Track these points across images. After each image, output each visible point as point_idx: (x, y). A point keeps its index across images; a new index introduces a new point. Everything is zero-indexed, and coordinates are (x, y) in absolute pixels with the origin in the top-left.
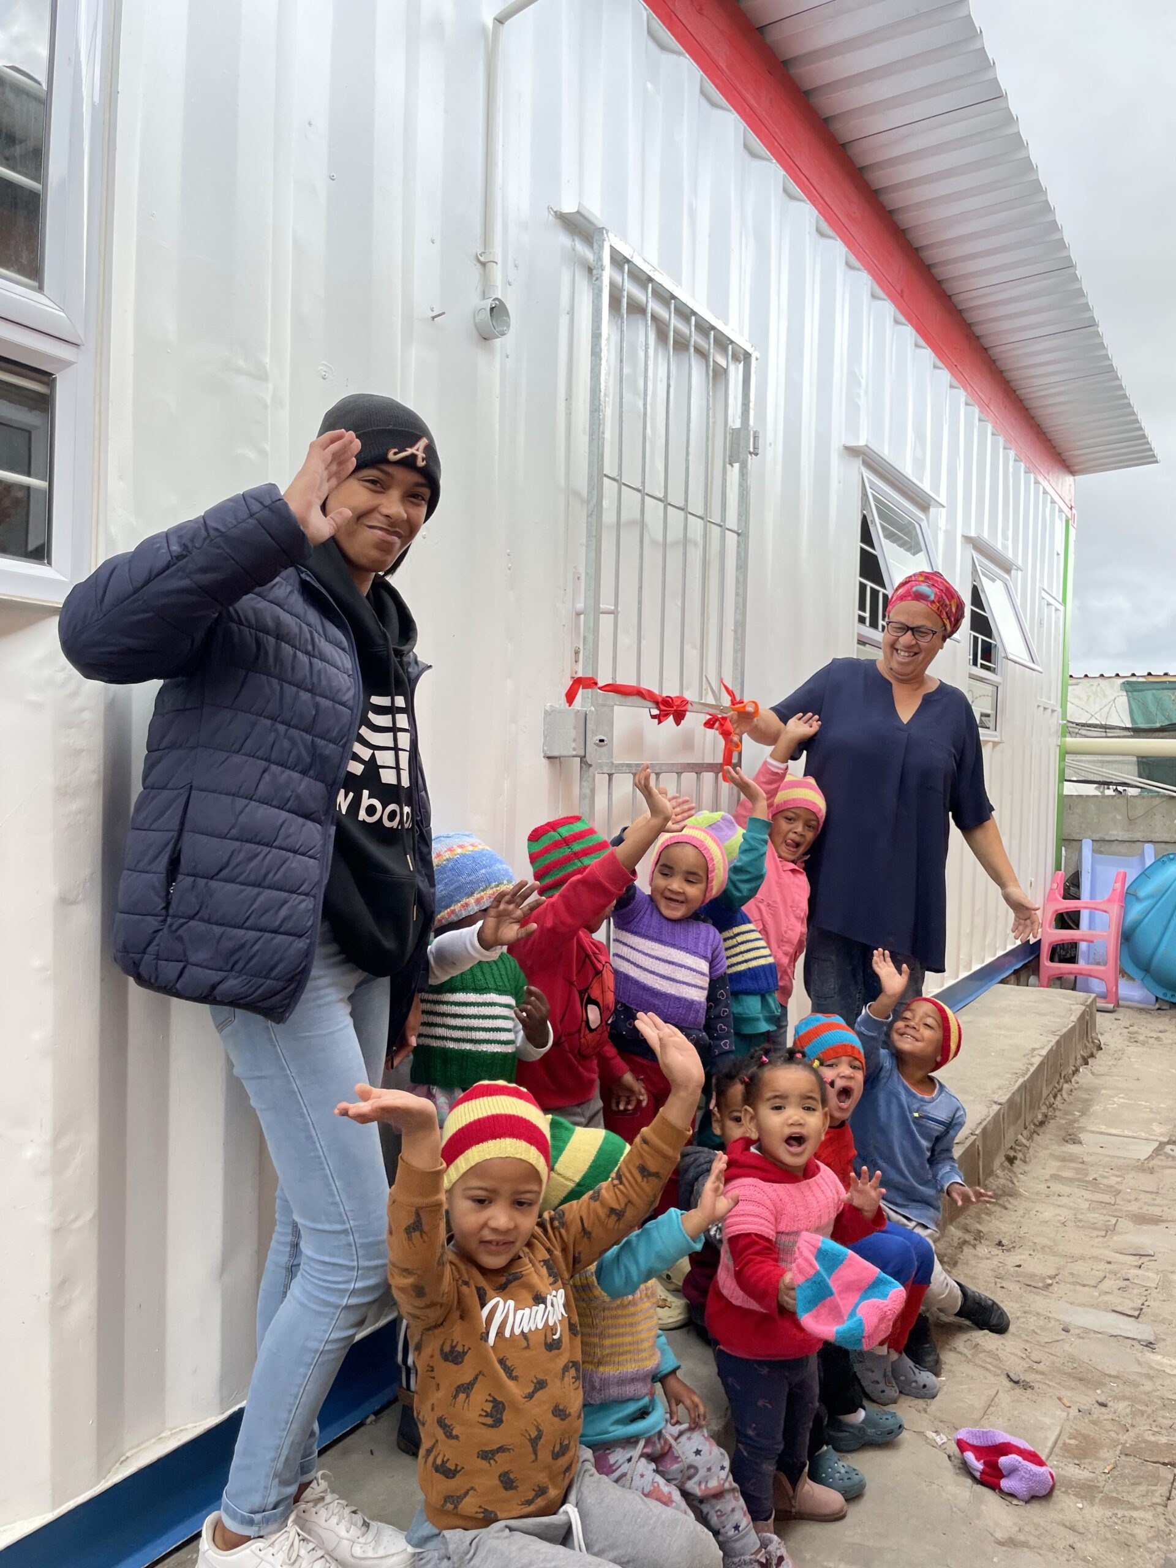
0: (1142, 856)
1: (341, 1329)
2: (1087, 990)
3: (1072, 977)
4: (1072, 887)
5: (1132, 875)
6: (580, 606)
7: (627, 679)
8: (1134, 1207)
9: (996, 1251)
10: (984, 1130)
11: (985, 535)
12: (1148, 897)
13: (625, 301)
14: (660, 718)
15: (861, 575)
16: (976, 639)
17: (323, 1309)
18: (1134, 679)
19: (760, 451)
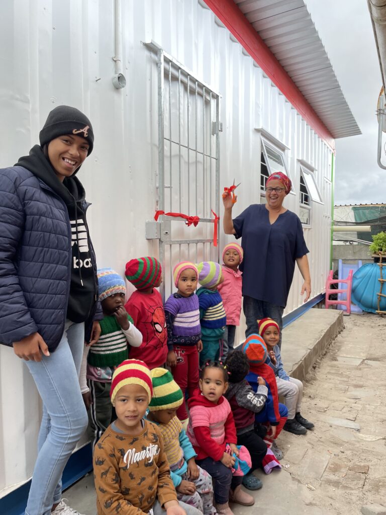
0: (358, 264)
1: (65, 451)
2: (341, 309)
3: (336, 305)
4: (335, 275)
5: (355, 270)
6: (157, 185)
7: (176, 210)
8: (354, 382)
9: (308, 399)
10: (305, 359)
11: (305, 159)
12: (360, 278)
13: (170, 76)
14: (189, 224)
15: (261, 173)
16: (302, 194)
17: (59, 445)
18: (356, 206)
19: (223, 130)
